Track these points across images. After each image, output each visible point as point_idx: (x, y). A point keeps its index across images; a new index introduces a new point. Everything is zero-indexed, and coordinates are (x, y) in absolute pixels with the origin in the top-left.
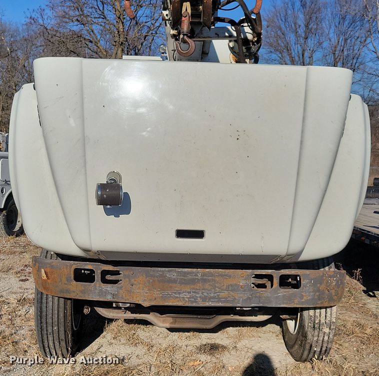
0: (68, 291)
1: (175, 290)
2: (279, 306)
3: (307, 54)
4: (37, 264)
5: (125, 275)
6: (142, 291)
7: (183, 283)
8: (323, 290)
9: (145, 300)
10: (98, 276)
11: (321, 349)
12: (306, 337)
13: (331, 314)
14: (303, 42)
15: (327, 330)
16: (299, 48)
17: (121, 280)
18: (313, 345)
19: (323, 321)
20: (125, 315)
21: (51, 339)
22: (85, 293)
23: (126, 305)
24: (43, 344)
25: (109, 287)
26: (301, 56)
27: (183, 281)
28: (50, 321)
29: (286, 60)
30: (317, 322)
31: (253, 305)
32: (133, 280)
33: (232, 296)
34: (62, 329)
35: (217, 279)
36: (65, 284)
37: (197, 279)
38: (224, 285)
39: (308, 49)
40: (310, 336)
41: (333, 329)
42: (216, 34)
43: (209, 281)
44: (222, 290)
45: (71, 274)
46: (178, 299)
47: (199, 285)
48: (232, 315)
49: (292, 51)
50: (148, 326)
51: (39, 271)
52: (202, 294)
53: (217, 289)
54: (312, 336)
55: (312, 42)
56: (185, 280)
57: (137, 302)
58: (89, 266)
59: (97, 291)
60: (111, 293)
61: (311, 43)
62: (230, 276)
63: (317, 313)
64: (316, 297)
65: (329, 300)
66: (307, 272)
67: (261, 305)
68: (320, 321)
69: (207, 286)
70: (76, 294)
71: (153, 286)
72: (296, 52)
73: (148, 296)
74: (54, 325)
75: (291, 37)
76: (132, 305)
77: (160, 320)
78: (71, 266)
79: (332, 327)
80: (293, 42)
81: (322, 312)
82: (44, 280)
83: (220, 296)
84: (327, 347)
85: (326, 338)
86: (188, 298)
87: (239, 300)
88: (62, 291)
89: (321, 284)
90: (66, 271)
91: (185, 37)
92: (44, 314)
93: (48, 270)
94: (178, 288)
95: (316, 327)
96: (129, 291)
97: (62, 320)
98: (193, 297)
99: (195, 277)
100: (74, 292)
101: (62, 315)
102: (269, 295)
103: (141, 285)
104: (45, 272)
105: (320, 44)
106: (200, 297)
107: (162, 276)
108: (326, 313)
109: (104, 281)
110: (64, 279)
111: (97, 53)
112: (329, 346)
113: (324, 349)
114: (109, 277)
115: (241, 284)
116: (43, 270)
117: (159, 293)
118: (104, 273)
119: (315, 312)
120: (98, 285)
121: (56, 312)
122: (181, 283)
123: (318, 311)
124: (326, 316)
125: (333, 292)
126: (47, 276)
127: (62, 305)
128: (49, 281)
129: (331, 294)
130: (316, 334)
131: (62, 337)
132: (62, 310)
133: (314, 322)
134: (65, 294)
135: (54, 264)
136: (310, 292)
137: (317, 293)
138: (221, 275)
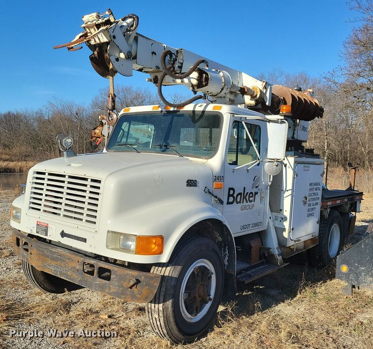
1: (48, 263)
6: (35, 260)
25: (25, 253)
27: (52, 258)
32: (32, 251)
33: (73, 276)
38: (70, 266)
43: (64, 261)
44: (69, 269)
47: (59, 263)
53: (67, 268)
69: (63, 264)
71: (39, 257)
87: (76, 280)
94: (50, 262)
102: (91, 281)
103: (35, 255)
115: (77, 268)
117: (42, 263)
120: (22, 250)
136: (116, 286)
137: (121, 289)
138: (69, 259)
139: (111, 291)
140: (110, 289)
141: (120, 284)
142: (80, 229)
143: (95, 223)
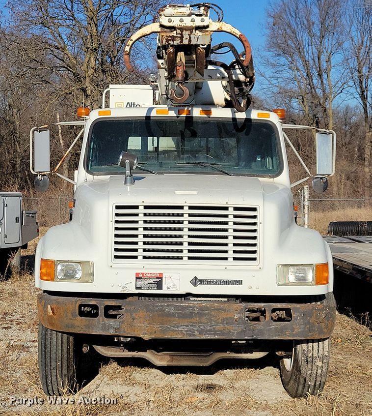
0: (73, 326)
1: (173, 324)
2: (271, 338)
3: (323, 58)
4: (44, 301)
5: (126, 310)
6: (143, 325)
7: (181, 317)
8: (313, 323)
9: (145, 333)
10: (101, 311)
11: (315, 383)
12: (300, 371)
13: (323, 348)
14: (318, 43)
15: (320, 364)
16: (314, 49)
17: (123, 315)
18: (307, 379)
19: (315, 355)
20: (123, 354)
21: (54, 374)
22: (89, 328)
23: (127, 340)
24: (46, 380)
25: (111, 322)
26: (317, 60)
27: (181, 315)
28: (54, 356)
29: (298, 64)
30: (310, 355)
31: (247, 337)
32: (134, 315)
33: (228, 329)
34: (65, 364)
35: (213, 313)
36: (71, 319)
37: (194, 313)
38: (219, 319)
39: (325, 51)
40: (303, 370)
41: (325, 363)
42: (209, 76)
43: (205, 314)
44: (218, 323)
45: (75, 309)
46: (176, 332)
47: (196, 319)
48: (229, 352)
49: (305, 53)
50: (143, 369)
51: (45, 307)
52: (199, 327)
53: (213, 322)
54: (306, 370)
55: (330, 42)
56: (182, 314)
57: (138, 336)
58: (93, 302)
59: (100, 326)
60: (114, 327)
61: (328, 43)
62: (225, 310)
63: (309, 347)
64: (307, 330)
65: (319, 333)
66: (298, 305)
67: (254, 337)
68: (313, 355)
69: (204, 320)
70: (80, 329)
71: (153, 320)
72: (310, 54)
73: (148, 329)
74: (57, 361)
75: (304, 37)
76: (132, 339)
77: (157, 358)
78: (76, 302)
79: (325, 361)
80: (305, 43)
81: (314, 346)
82: (51, 316)
83: (216, 329)
84: (320, 381)
85: (319, 372)
86: (186, 331)
87: (234, 333)
88: (67, 326)
89: (311, 317)
90: (71, 307)
91: (180, 84)
92: (49, 349)
93: (54, 306)
94: (177, 322)
95: (309, 361)
96: (131, 325)
97: (66, 356)
98: (190, 331)
99: (192, 311)
100: (78, 326)
101: (65, 351)
102: (262, 328)
103: (141, 319)
104: (51, 308)
105: (340, 45)
106: (197, 330)
107: (160, 310)
108: (318, 347)
109: (107, 316)
110: (69, 315)
111: (63, 61)
112: (323, 380)
113: (318, 383)
114: (111, 312)
115: (235, 317)
116: (49, 306)
117: (159, 326)
118: (107, 308)
119: (308, 346)
120: (101, 320)
121: (60, 348)
122: (179, 317)
123: (310, 344)
124: (318, 350)
125: (323, 325)
126: (53, 312)
127: (65, 341)
128: (54, 316)
129: (321, 327)
130: (310, 367)
131: (65, 372)
132: (65, 345)
133: (307, 356)
134: (70, 329)
135: (60, 300)
136: (301, 325)
137: (308, 326)
138: (217, 309)
139: (294, 333)
140: (293, 329)
141: (306, 321)
142: (229, 270)
143: (255, 259)
